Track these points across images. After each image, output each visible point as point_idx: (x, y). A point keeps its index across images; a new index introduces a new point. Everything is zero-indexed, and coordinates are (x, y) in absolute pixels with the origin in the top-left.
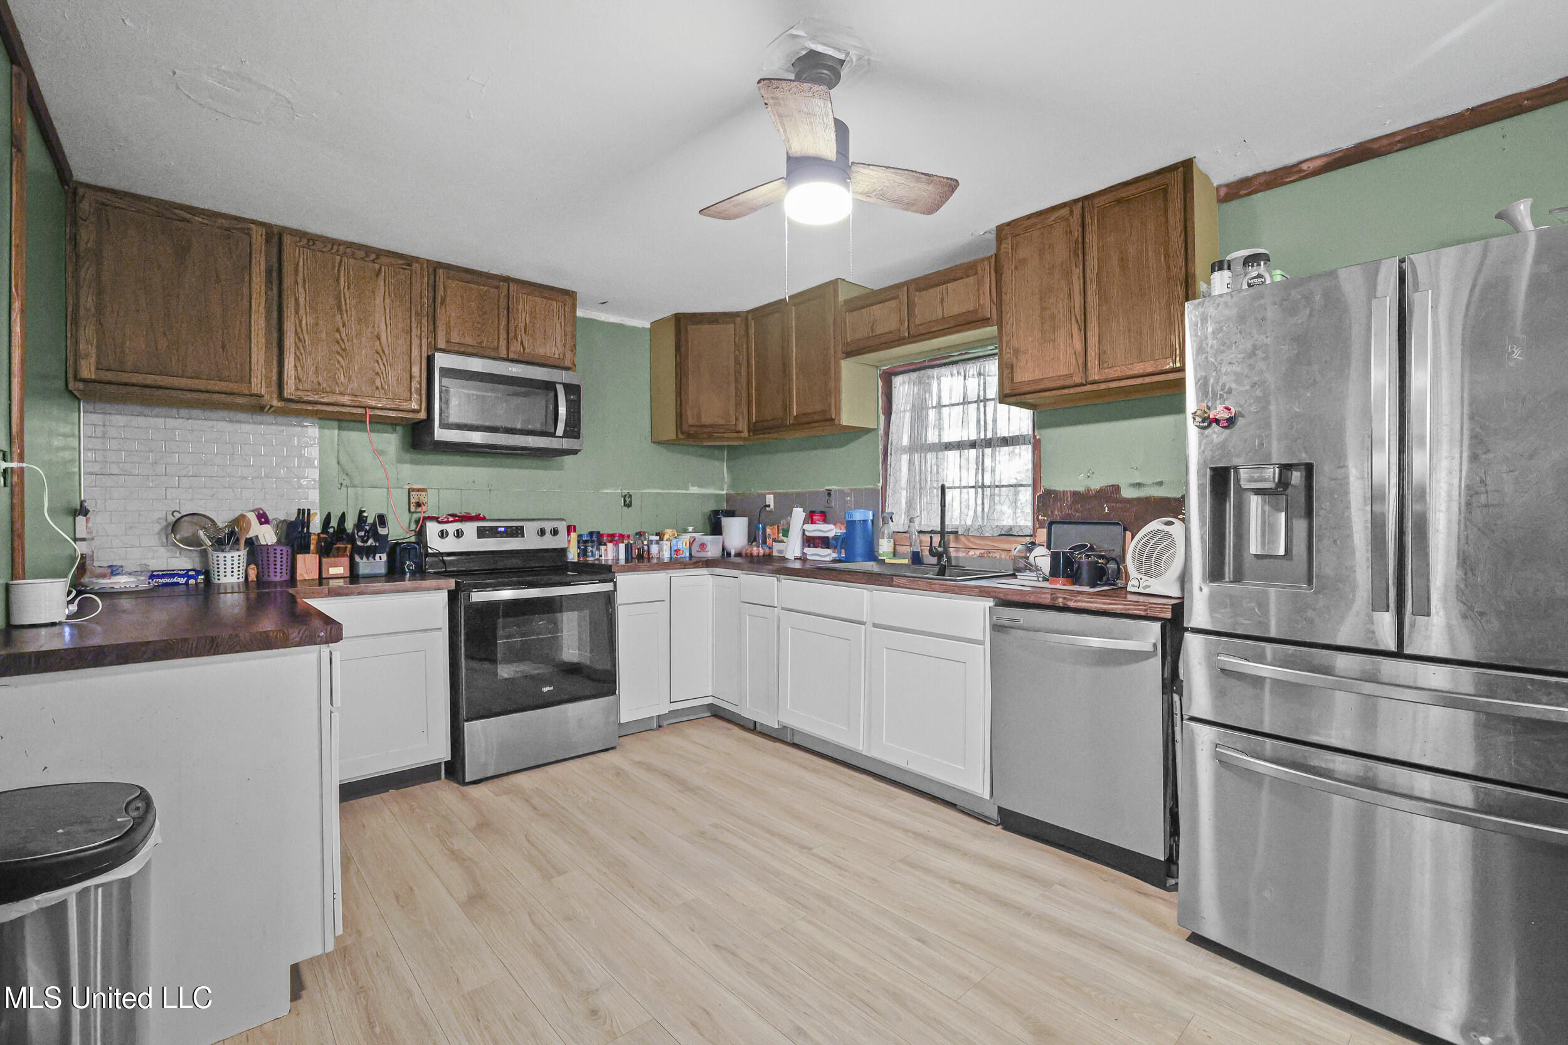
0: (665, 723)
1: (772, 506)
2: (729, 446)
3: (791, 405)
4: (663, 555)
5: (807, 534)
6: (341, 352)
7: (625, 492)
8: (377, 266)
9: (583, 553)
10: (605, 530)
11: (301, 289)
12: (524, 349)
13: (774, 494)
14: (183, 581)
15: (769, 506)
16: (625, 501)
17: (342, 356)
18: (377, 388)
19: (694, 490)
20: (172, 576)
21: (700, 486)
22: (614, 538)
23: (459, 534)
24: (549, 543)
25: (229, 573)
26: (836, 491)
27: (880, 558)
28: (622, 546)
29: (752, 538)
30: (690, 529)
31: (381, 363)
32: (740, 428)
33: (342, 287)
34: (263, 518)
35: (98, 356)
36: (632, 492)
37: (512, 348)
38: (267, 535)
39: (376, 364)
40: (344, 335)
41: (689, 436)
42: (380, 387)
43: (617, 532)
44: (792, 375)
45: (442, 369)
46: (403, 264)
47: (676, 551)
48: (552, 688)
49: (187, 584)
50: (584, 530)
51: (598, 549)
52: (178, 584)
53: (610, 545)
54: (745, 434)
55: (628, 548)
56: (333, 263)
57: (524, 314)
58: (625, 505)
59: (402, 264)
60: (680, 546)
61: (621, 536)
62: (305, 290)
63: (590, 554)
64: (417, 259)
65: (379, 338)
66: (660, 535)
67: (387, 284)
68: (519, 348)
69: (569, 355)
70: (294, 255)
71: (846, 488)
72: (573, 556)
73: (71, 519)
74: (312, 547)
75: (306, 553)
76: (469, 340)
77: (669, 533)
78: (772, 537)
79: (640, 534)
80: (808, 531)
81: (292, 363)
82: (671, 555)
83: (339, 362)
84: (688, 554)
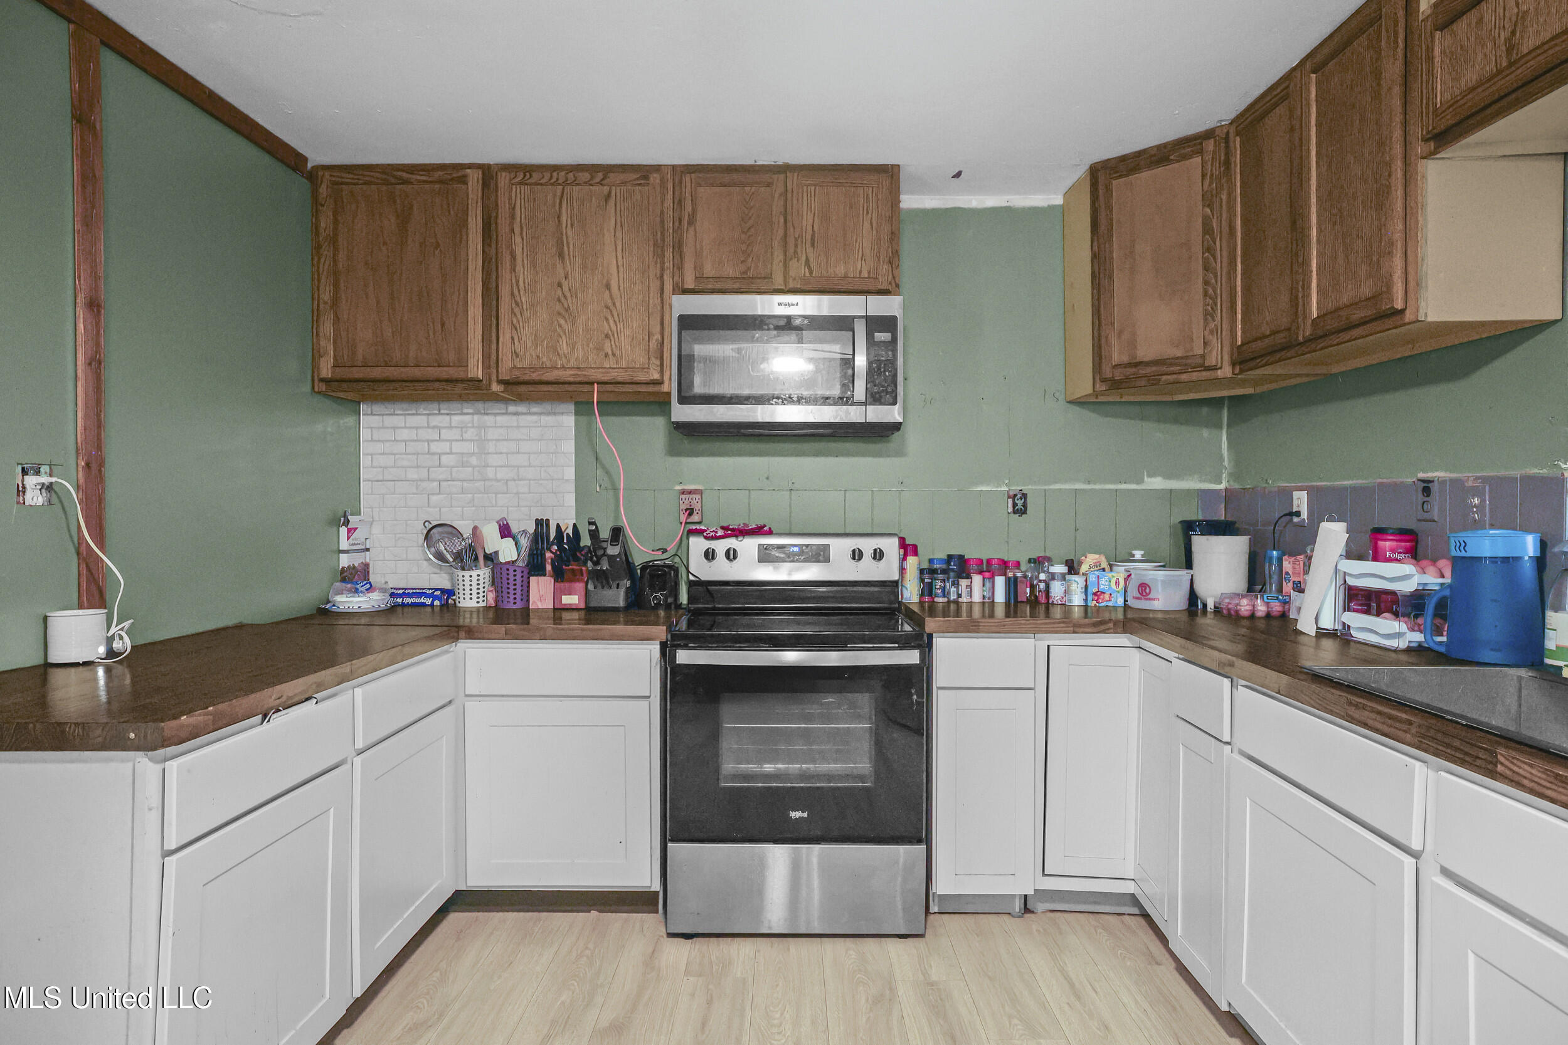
0: (1041, 907)
1: (1305, 515)
2: (1230, 398)
3: (1306, 296)
4: (1071, 601)
5: (1351, 582)
6: (563, 313)
7: (1015, 488)
8: (606, 189)
9: (927, 590)
10: (972, 553)
11: (518, 240)
12: (811, 272)
13: (1310, 490)
14: (428, 601)
15: (1298, 514)
16: (1015, 505)
17: (564, 317)
18: (606, 355)
19: (1156, 483)
20: (420, 595)
21: (1168, 476)
22: (989, 569)
23: (731, 555)
24: (868, 571)
25: (468, 596)
26: (1443, 482)
27: (1548, 661)
28: (1000, 581)
29: (1256, 579)
30: (1138, 554)
31: (611, 322)
32: (1212, 360)
33: (564, 226)
34: (505, 531)
35: (335, 351)
36: (1026, 488)
37: (792, 273)
38: (507, 551)
39: (605, 324)
40: (566, 288)
41: (1115, 385)
42: (610, 353)
43: (996, 555)
44: (1309, 228)
45: (682, 318)
46: (637, 179)
47: (1095, 594)
48: (805, 815)
49: (432, 605)
50: (937, 550)
51: (956, 584)
52: (423, 605)
53: (977, 579)
54: (1226, 371)
55: (1012, 585)
56: (555, 195)
57: (810, 216)
58: (1015, 512)
59: (635, 180)
60: (1104, 585)
61: (1004, 564)
62: (523, 239)
63: (939, 592)
64: (657, 168)
65: (608, 286)
66: (1072, 567)
67: (618, 212)
68: (803, 271)
69: (885, 269)
70: (510, 199)
71: (1468, 475)
72: (911, 593)
73: (335, 529)
74: (549, 567)
75: (541, 575)
76: (730, 271)
77: (1089, 561)
78: (1293, 578)
79: (1038, 562)
80: (1350, 575)
81: (508, 336)
82: (1086, 600)
83: (560, 326)
84: (1120, 601)
